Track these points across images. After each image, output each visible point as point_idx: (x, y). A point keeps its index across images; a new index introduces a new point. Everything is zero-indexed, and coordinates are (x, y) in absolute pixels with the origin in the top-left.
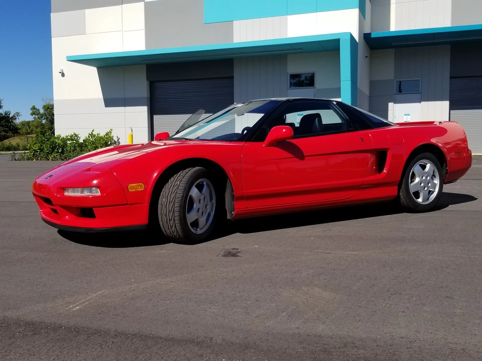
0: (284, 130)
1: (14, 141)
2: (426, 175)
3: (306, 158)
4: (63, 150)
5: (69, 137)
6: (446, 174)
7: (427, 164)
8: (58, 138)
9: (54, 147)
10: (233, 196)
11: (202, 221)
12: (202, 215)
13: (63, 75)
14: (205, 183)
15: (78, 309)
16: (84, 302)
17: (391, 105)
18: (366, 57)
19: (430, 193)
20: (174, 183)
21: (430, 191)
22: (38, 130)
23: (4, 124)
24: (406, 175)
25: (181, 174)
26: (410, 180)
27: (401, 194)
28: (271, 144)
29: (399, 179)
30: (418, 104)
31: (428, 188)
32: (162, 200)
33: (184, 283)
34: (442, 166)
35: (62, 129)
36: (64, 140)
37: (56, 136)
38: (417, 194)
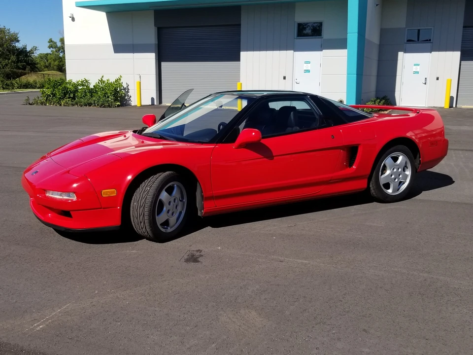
0: (253, 134)
1: (31, 78)
2: (398, 167)
3: (275, 158)
4: (74, 95)
5: (80, 82)
6: (419, 164)
7: (399, 156)
8: (70, 83)
9: (66, 92)
10: (202, 196)
11: (172, 220)
12: (172, 214)
13: (73, 19)
14: (175, 186)
15: (41, 328)
16: (48, 320)
17: (401, 54)
18: (377, 5)
19: (401, 183)
20: (144, 188)
21: (400, 182)
22: (55, 63)
23: (22, 59)
24: (377, 167)
25: (152, 179)
26: (380, 173)
27: (371, 186)
28: (240, 146)
29: (369, 172)
30: (428, 54)
31: (399, 179)
32: (134, 204)
33: (139, 298)
34: (415, 158)
35: (74, 75)
36: (76, 86)
37: (67, 81)
38: (387, 186)
